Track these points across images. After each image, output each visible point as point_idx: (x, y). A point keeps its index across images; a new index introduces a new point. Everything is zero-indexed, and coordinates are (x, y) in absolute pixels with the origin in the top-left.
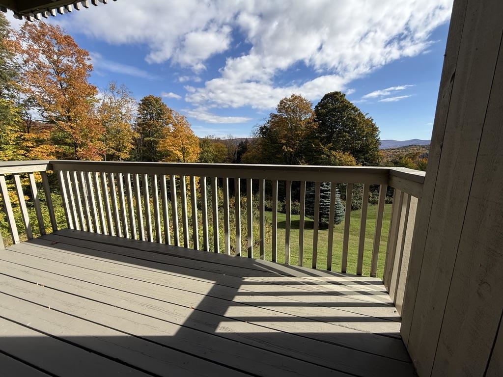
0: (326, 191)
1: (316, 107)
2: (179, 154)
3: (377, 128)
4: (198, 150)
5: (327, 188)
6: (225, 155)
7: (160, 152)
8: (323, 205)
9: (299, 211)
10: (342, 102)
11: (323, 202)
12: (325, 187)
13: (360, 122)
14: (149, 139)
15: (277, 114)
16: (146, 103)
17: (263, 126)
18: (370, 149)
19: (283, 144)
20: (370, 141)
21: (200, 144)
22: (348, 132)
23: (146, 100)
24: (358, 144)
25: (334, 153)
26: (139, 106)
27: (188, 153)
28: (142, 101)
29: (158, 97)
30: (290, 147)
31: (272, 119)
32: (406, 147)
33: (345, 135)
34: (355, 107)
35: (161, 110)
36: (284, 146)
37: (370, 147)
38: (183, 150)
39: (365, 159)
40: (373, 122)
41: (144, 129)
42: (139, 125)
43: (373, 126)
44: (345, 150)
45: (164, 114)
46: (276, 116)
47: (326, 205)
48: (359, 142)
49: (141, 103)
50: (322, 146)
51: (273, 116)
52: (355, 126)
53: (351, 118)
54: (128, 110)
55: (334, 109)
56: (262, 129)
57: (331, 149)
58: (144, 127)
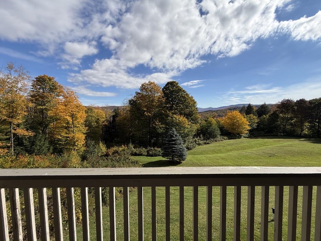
0: (176, 140)
1: (163, 89)
2: (69, 119)
3: (196, 102)
4: (85, 115)
5: (176, 138)
6: (103, 118)
7: (51, 117)
8: (175, 149)
9: (158, 154)
10: (177, 87)
11: (175, 147)
12: (175, 138)
13: (188, 99)
14: (41, 107)
15: (140, 92)
16: (41, 81)
17: (130, 99)
18: (194, 114)
19: (145, 111)
20: (193, 109)
21: (85, 111)
22: (182, 104)
23: (40, 78)
24: (187, 111)
25: (175, 116)
26: (33, 82)
27: (77, 118)
28: (36, 78)
29: (52, 77)
30: (149, 113)
31: (137, 95)
32: (207, 111)
33: (181, 106)
34: (184, 90)
35: (53, 86)
36: (146, 112)
37: (194, 112)
38: (72, 116)
39: (191, 119)
40: (193, 99)
41: (36, 100)
42: (32, 96)
43: (193, 100)
44: (181, 114)
45: (56, 89)
46: (139, 93)
47: (177, 149)
48: (188, 109)
49: (35, 80)
50: (168, 112)
51: (138, 93)
52: (185, 100)
53: (183, 96)
54: (25, 85)
55: (173, 91)
56: (130, 101)
57: (173, 114)
58: (37, 98)
